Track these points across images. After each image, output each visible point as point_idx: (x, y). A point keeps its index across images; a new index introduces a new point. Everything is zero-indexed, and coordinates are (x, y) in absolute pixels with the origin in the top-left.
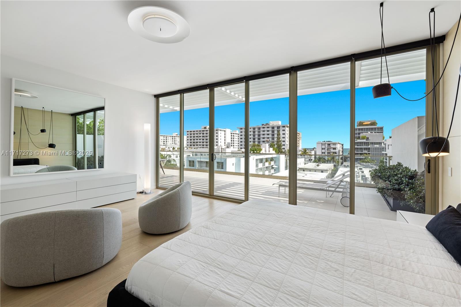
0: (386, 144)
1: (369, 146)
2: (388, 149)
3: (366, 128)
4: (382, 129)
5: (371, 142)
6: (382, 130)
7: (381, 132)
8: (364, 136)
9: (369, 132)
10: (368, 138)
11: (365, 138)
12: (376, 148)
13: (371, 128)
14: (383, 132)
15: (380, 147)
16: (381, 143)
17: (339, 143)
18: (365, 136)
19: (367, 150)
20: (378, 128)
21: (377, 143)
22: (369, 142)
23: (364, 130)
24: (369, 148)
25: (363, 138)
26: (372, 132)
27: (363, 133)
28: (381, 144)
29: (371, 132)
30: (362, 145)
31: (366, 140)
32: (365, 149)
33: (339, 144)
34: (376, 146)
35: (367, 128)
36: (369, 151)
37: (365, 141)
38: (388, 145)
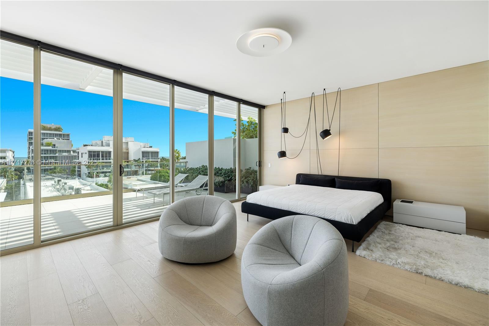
0: (78, 152)
1: (57, 155)
2: (82, 157)
3: (49, 134)
4: (69, 136)
5: (59, 150)
6: (69, 138)
7: (67, 139)
8: (49, 142)
9: (55, 138)
10: (55, 145)
11: (50, 145)
12: (65, 157)
13: (55, 134)
14: (69, 139)
15: (69, 155)
16: (70, 150)
17: (10, 150)
18: (51, 143)
19: (53, 159)
20: (63, 135)
21: (65, 151)
22: (57, 150)
23: (47, 135)
24: (57, 156)
25: (48, 145)
26: (59, 139)
27: (47, 138)
28: (70, 152)
29: (57, 139)
30: (48, 153)
31: (52, 148)
32: (51, 158)
33: (10, 152)
34: (64, 154)
35: (51, 134)
36: (57, 160)
37: (50, 148)
38: (82, 153)
